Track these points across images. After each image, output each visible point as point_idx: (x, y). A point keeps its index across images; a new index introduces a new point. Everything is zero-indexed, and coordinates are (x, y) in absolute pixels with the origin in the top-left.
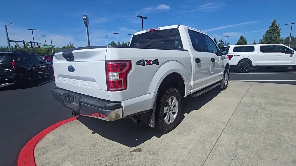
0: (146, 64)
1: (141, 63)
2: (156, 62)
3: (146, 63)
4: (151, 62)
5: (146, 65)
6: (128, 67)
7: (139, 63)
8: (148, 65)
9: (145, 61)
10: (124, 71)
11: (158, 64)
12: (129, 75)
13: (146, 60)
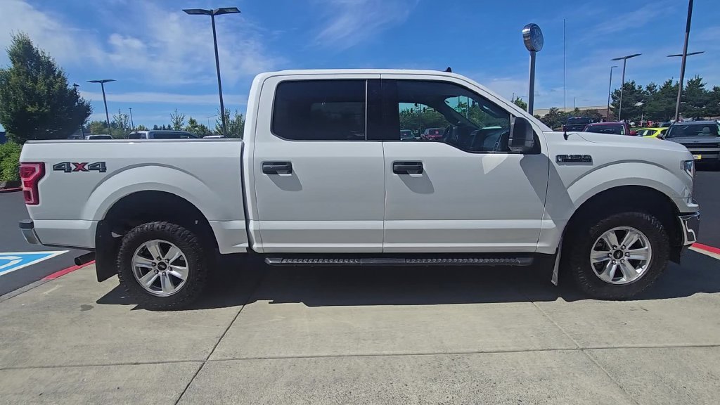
0: (73, 169)
1: (62, 167)
2: (100, 167)
3: (73, 167)
4: (86, 167)
5: (74, 171)
6: (38, 170)
7: (58, 167)
8: (78, 171)
9: (72, 165)
10: (31, 178)
11: (104, 170)
12: (40, 183)
13: (73, 163)
